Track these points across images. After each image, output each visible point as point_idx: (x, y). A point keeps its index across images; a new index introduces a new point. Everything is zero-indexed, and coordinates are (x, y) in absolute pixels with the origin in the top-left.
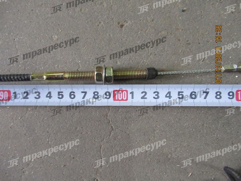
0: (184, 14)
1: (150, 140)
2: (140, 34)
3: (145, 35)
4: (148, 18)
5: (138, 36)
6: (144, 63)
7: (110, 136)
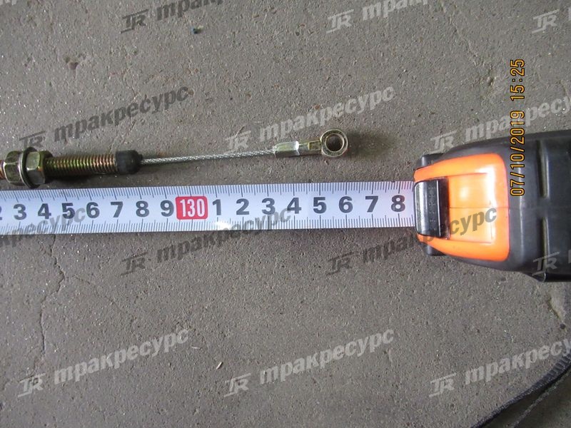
0: (199, 37)
1: (137, 297)
2: (111, 81)
3: (121, 83)
4: (126, 47)
5: (106, 85)
6: (122, 141)
7: (57, 291)
